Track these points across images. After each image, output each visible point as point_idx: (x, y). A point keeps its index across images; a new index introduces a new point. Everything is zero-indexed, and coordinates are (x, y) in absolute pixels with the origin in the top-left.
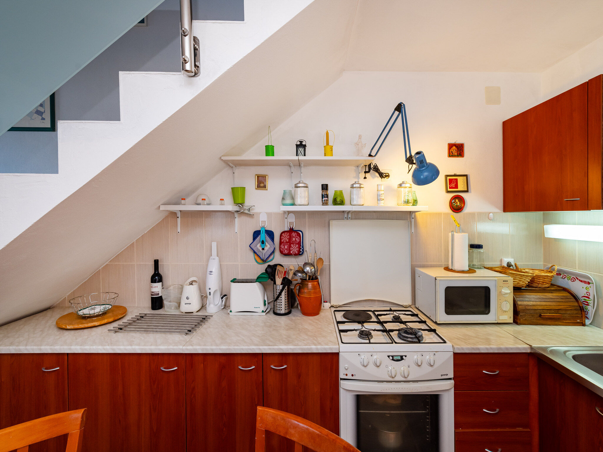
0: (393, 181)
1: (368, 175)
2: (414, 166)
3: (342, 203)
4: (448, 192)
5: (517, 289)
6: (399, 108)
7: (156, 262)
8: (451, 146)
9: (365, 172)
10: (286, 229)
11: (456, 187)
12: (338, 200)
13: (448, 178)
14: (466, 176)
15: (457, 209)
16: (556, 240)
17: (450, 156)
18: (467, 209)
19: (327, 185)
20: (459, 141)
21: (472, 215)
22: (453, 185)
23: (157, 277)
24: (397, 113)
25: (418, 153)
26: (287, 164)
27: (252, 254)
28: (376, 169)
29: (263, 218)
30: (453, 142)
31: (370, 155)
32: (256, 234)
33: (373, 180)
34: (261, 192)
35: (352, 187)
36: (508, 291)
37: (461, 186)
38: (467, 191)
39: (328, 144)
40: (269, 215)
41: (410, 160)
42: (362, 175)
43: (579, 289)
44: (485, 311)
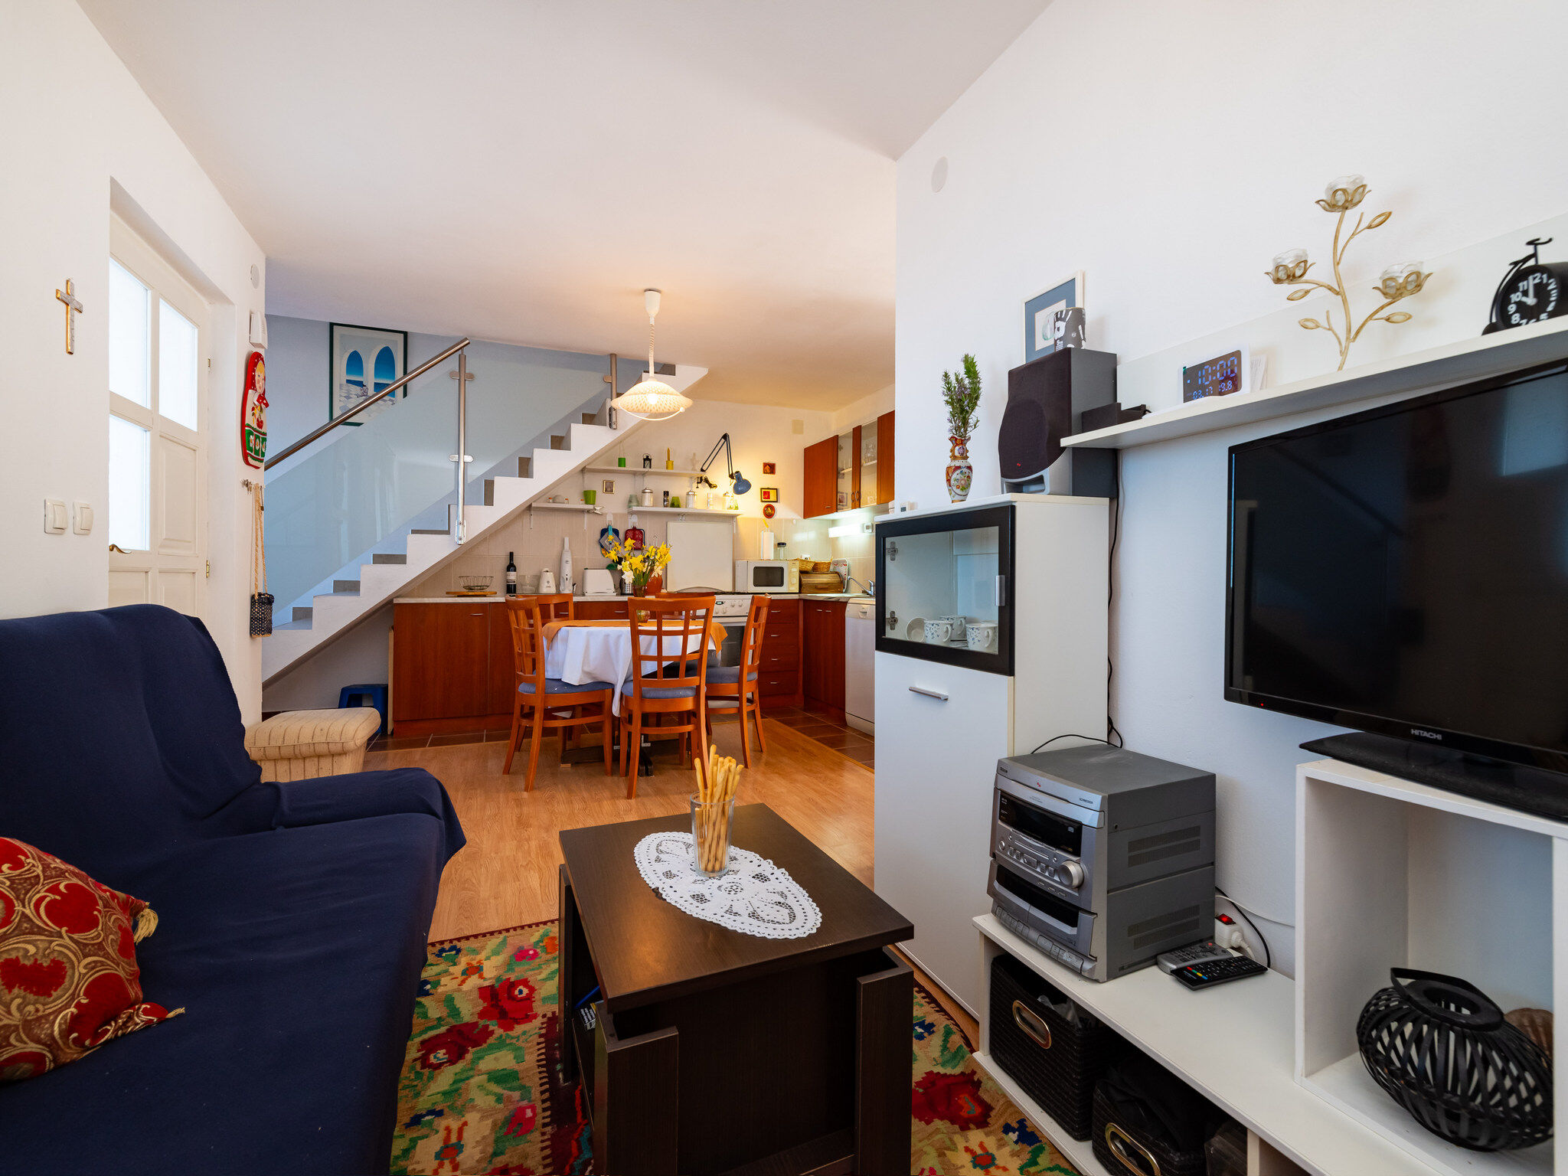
0: (718, 491)
1: (699, 485)
2: (735, 481)
3: (678, 506)
4: (762, 501)
5: (802, 572)
6: (725, 437)
7: (511, 554)
8: (765, 465)
9: (698, 483)
10: (630, 527)
11: (769, 498)
12: (676, 504)
13: (763, 490)
14: (776, 489)
15: (769, 516)
16: (837, 538)
17: (764, 473)
18: (778, 515)
19: (668, 492)
20: (771, 461)
21: (780, 520)
22: (767, 496)
23: (511, 567)
24: (723, 440)
25: (737, 472)
26: (634, 473)
27: (599, 547)
28: (707, 481)
29: (609, 518)
30: (767, 462)
31: (702, 470)
32: (604, 532)
33: (704, 489)
34: (608, 496)
35: (688, 494)
36: (796, 571)
37: (773, 497)
38: (777, 502)
39: (669, 459)
40: (615, 515)
41: (731, 476)
42: (695, 485)
43: (843, 570)
44: (781, 584)
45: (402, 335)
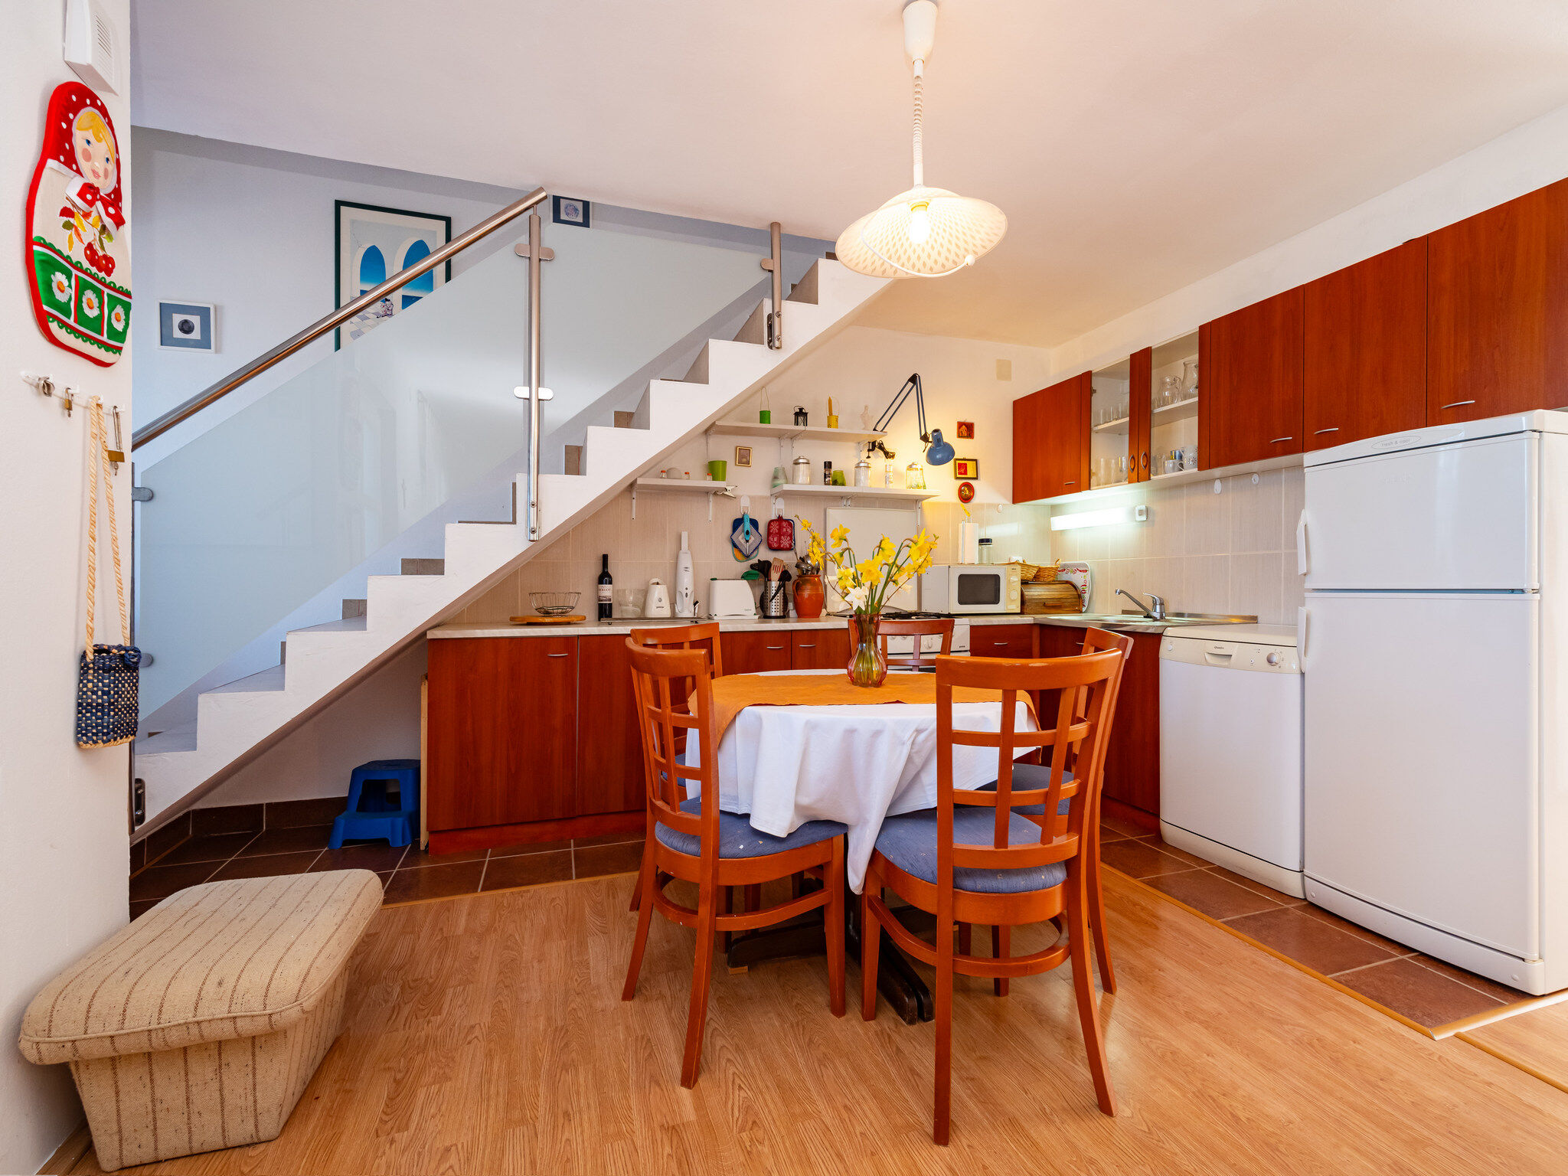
0: (899, 463)
1: (871, 454)
2: (930, 444)
3: (843, 484)
4: (957, 478)
5: (1024, 583)
6: (914, 379)
7: (605, 558)
8: (960, 425)
9: (869, 450)
10: (774, 517)
11: (966, 473)
12: (839, 481)
13: (958, 462)
14: (976, 460)
15: (966, 499)
16: (1062, 532)
17: (959, 437)
18: (975, 500)
19: (830, 463)
20: (969, 421)
21: (982, 506)
22: (962, 471)
23: (604, 577)
24: (910, 384)
25: (936, 431)
26: (780, 435)
27: (730, 547)
28: (881, 447)
29: (745, 503)
30: (962, 420)
31: (875, 430)
32: (737, 523)
33: (878, 460)
34: (744, 469)
35: (858, 466)
36: (1016, 579)
37: (971, 473)
38: (976, 478)
39: (831, 414)
40: (752, 499)
41: (925, 438)
42: (865, 454)
43: (1078, 579)
44: (996, 600)
45: (444, 223)
